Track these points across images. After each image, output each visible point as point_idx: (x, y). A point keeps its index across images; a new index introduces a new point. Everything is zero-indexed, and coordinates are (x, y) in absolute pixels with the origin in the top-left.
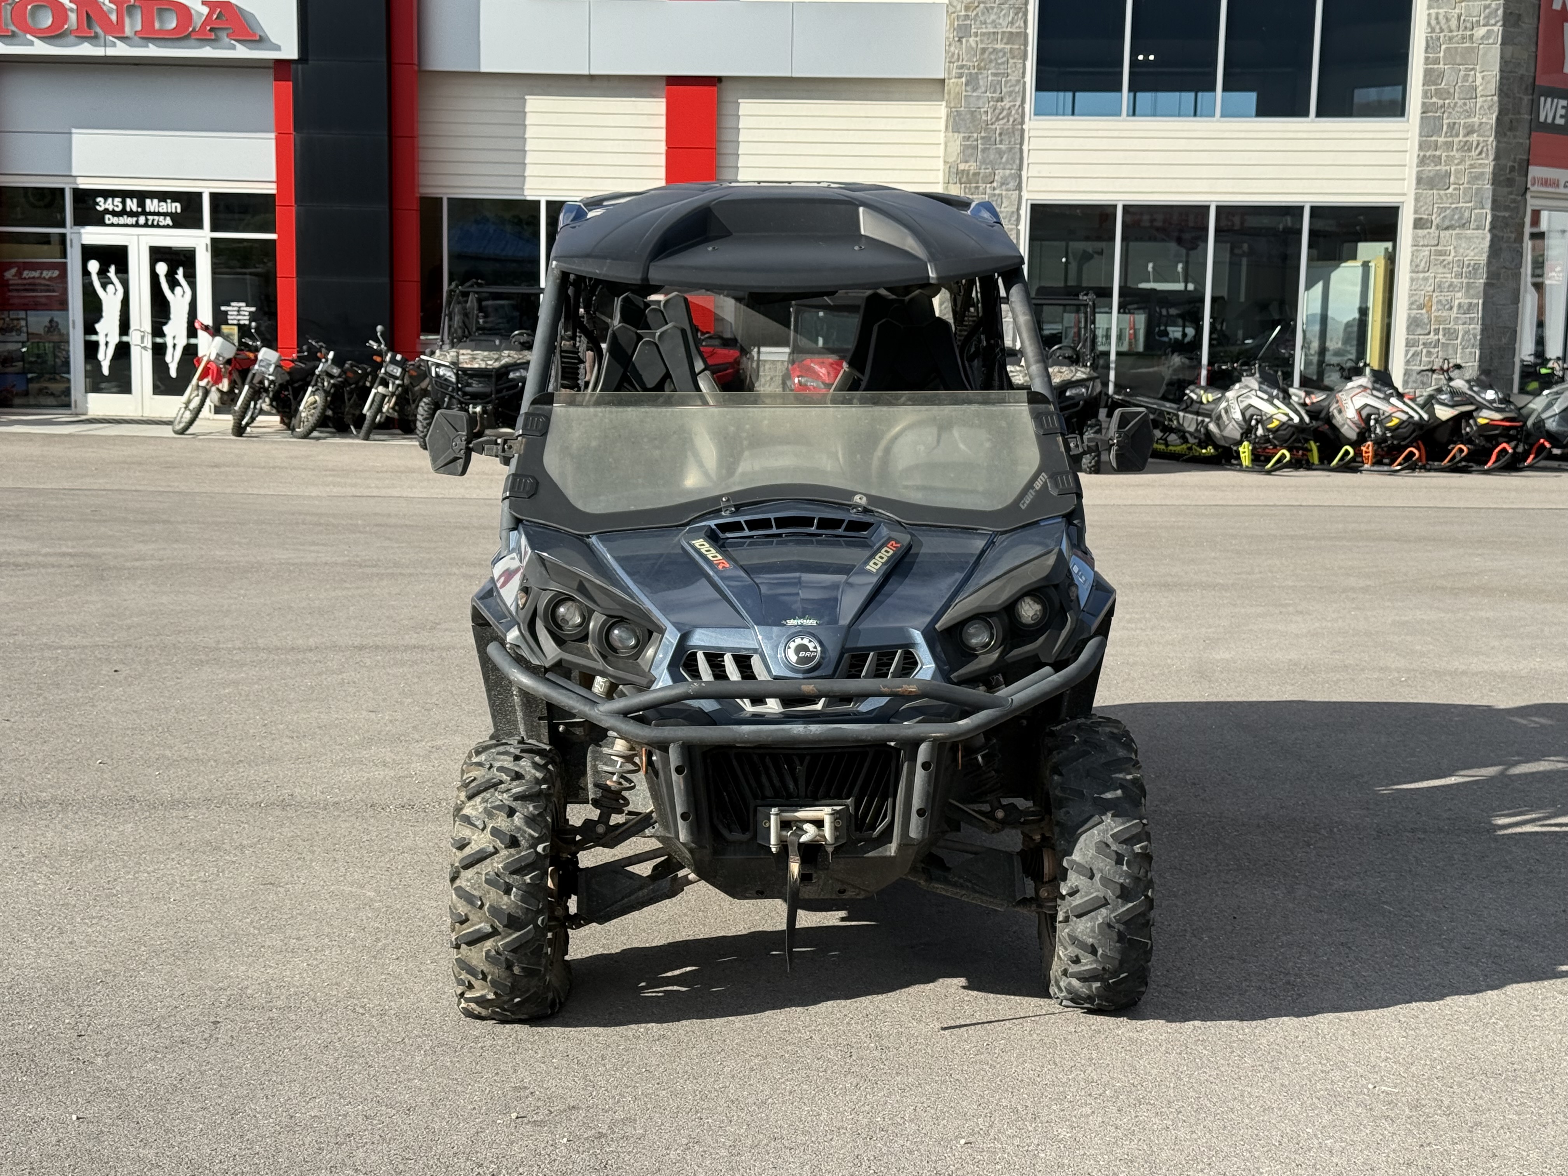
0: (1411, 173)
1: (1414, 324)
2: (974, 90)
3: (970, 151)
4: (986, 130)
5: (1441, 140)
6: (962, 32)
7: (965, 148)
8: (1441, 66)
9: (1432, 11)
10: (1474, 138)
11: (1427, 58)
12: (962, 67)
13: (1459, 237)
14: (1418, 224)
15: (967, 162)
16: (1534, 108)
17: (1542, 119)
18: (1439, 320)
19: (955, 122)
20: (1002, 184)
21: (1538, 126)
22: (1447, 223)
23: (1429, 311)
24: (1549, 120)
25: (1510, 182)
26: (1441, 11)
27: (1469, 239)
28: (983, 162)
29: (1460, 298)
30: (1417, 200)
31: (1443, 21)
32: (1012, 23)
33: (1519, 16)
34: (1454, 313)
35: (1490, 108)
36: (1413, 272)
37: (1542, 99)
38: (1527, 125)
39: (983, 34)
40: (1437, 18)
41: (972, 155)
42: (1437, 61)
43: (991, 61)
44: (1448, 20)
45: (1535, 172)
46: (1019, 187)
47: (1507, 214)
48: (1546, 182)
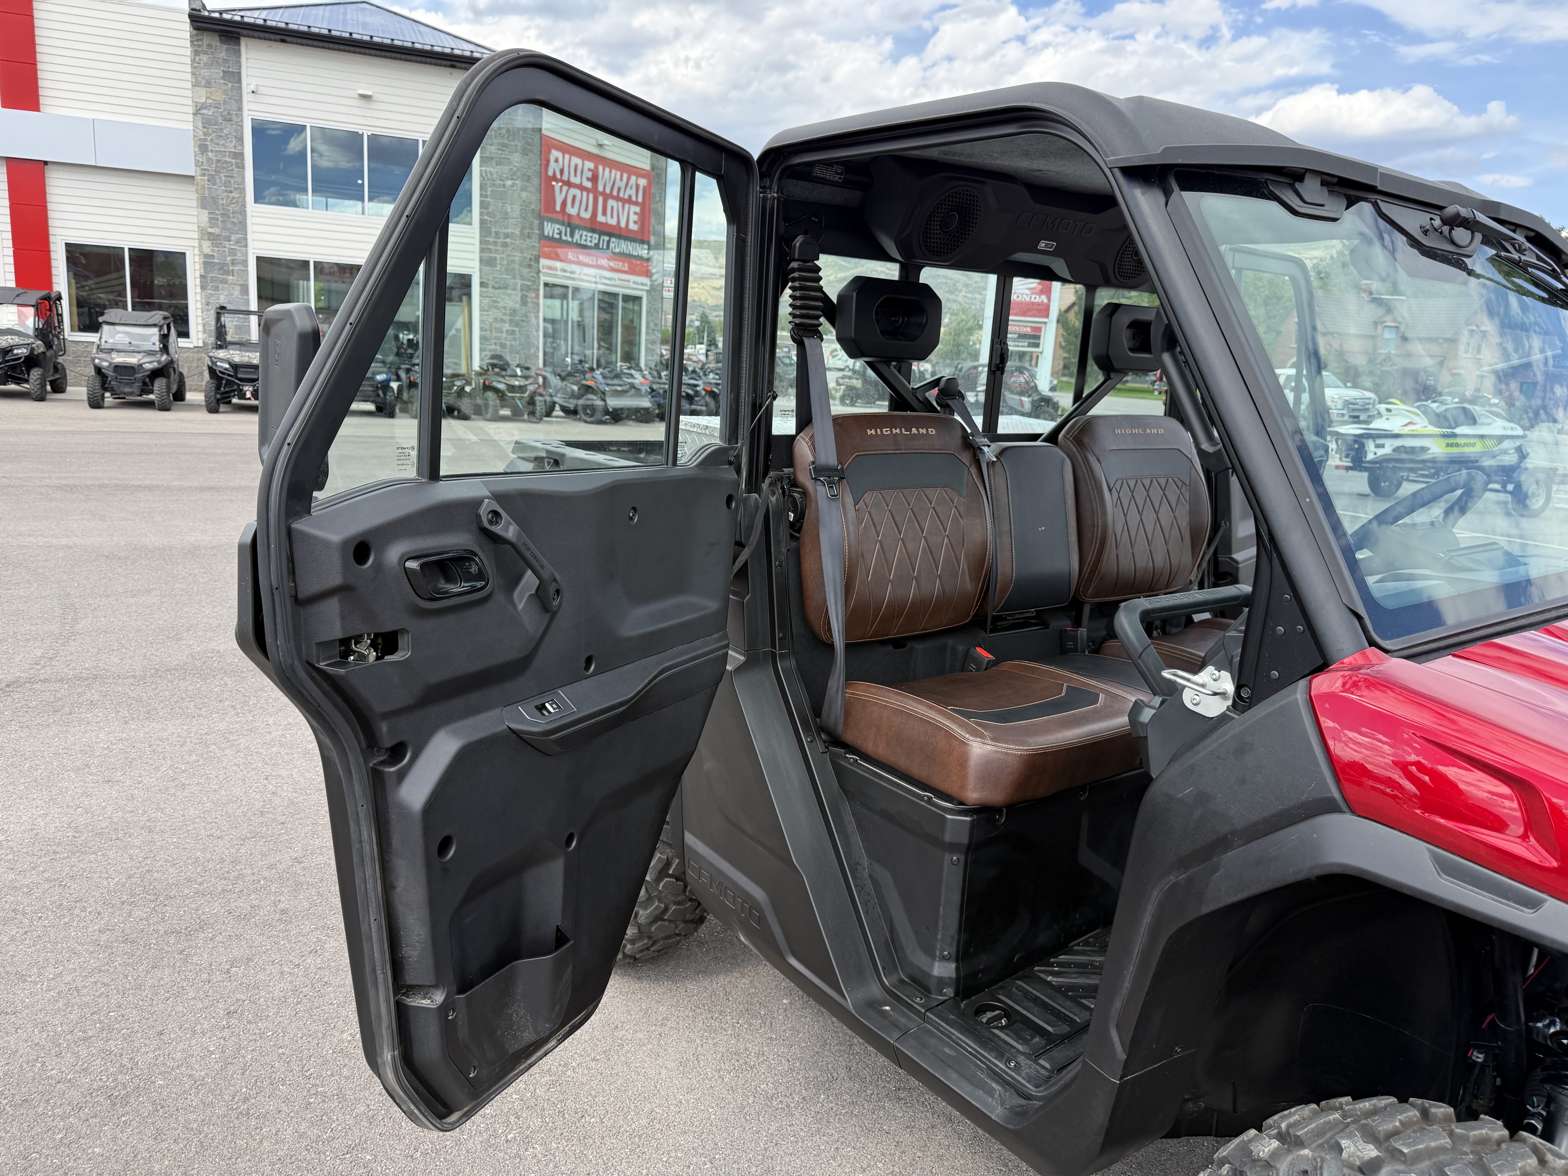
0: (477, 256)
1: (483, 339)
2: (214, 184)
3: (214, 221)
4: (223, 209)
5: (491, 240)
6: (203, 148)
7: (211, 219)
8: (489, 199)
9: (483, 169)
10: (508, 240)
11: (481, 194)
12: (205, 170)
13: (504, 294)
14: (482, 284)
15: (211, 227)
16: (541, 228)
17: (546, 234)
18: (496, 338)
19: (204, 203)
20: (237, 242)
21: (543, 237)
22: (497, 285)
23: (491, 331)
24: (551, 235)
25: (530, 266)
26: (488, 169)
27: (509, 295)
28: (223, 228)
29: (507, 326)
30: (481, 271)
31: (489, 175)
32: (235, 147)
33: (529, 177)
34: (504, 335)
35: (516, 225)
36: (481, 310)
37: (545, 223)
38: (537, 237)
39: (216, 151)
40: (486, 173)
41: (214, 224)
42: (486, 196)
43: (224, 168)
44: (491, 174)
45: (543, 262)
46: (246, 246)
47: (529, 283)
48: (550, 268)
